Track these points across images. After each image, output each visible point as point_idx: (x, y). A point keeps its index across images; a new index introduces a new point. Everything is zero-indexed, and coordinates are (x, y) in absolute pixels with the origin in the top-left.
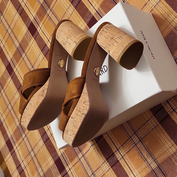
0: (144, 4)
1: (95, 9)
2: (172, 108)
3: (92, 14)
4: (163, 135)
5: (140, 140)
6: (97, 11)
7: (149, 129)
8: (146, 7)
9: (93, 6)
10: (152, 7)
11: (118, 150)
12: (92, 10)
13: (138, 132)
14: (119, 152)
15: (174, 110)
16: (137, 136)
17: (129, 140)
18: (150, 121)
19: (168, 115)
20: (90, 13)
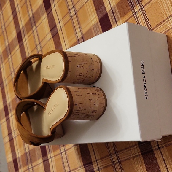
0: (162, 20)
1: (110, 6)
2: (158, 146)
3: (106, 10)
4: (142, 167)
5: (119, 162)
6: (112, 9)
7: (130, 155)
8: (162, 24)
9: (109, 2)
10: (169, 27)
11: (96, 161)
12: (108, 6)
13: (119, 153)
14: (97, 163)
15: (159, 148)
16: (117, 157)
17: (109, 157)
18: (133, 148)
19: (152, 151)
20: (105, 9)
